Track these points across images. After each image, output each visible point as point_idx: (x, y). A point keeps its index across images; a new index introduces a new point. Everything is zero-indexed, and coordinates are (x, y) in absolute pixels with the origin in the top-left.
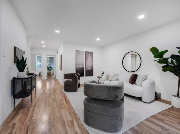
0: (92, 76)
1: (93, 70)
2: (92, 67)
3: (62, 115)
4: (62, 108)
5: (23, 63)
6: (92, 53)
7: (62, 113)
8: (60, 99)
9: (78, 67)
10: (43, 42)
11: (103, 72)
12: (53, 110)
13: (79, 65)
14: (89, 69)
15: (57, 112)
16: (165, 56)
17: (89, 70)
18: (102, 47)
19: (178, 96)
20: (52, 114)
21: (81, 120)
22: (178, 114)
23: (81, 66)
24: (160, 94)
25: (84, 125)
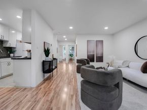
0: (102, 61)
2: (102, 54)
10: (64, 37)
13: (90, 52)
17: (99, 57)
18: (113, 35)
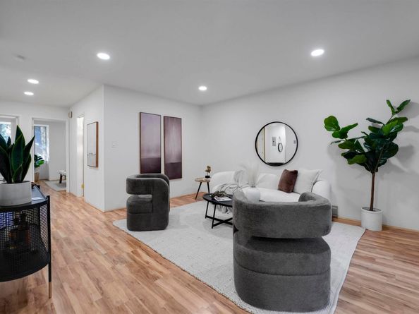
1: (181, 163)
2: (180, 157)
3: (172, 298)
4: (156, 278)
5: (22, 153)
6: (179, 121)
7: (168, 292)
8: (128, 254)
9: (145, 156)
11: (209, 167)
12: (133, 291)
13: (149, 151)
14: (173, 160)
15: (151, 292)
16: (351, 135)
17: (172, 163)
18: (203, 107)
19: (371, 209)
20: (140, 302)
21: (231, 298)
22: (384, 242)
23: (153, 155)
24: (337, 207)
25: (248, 309)
